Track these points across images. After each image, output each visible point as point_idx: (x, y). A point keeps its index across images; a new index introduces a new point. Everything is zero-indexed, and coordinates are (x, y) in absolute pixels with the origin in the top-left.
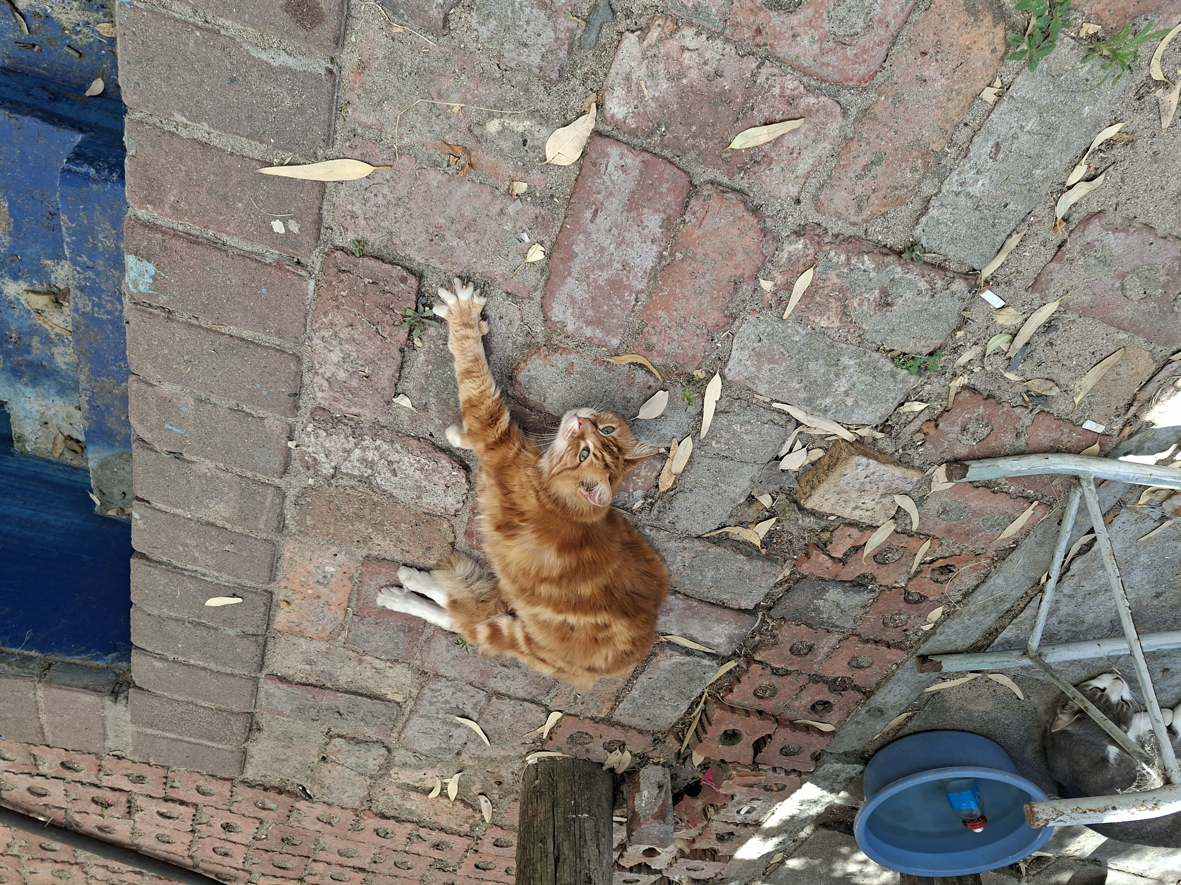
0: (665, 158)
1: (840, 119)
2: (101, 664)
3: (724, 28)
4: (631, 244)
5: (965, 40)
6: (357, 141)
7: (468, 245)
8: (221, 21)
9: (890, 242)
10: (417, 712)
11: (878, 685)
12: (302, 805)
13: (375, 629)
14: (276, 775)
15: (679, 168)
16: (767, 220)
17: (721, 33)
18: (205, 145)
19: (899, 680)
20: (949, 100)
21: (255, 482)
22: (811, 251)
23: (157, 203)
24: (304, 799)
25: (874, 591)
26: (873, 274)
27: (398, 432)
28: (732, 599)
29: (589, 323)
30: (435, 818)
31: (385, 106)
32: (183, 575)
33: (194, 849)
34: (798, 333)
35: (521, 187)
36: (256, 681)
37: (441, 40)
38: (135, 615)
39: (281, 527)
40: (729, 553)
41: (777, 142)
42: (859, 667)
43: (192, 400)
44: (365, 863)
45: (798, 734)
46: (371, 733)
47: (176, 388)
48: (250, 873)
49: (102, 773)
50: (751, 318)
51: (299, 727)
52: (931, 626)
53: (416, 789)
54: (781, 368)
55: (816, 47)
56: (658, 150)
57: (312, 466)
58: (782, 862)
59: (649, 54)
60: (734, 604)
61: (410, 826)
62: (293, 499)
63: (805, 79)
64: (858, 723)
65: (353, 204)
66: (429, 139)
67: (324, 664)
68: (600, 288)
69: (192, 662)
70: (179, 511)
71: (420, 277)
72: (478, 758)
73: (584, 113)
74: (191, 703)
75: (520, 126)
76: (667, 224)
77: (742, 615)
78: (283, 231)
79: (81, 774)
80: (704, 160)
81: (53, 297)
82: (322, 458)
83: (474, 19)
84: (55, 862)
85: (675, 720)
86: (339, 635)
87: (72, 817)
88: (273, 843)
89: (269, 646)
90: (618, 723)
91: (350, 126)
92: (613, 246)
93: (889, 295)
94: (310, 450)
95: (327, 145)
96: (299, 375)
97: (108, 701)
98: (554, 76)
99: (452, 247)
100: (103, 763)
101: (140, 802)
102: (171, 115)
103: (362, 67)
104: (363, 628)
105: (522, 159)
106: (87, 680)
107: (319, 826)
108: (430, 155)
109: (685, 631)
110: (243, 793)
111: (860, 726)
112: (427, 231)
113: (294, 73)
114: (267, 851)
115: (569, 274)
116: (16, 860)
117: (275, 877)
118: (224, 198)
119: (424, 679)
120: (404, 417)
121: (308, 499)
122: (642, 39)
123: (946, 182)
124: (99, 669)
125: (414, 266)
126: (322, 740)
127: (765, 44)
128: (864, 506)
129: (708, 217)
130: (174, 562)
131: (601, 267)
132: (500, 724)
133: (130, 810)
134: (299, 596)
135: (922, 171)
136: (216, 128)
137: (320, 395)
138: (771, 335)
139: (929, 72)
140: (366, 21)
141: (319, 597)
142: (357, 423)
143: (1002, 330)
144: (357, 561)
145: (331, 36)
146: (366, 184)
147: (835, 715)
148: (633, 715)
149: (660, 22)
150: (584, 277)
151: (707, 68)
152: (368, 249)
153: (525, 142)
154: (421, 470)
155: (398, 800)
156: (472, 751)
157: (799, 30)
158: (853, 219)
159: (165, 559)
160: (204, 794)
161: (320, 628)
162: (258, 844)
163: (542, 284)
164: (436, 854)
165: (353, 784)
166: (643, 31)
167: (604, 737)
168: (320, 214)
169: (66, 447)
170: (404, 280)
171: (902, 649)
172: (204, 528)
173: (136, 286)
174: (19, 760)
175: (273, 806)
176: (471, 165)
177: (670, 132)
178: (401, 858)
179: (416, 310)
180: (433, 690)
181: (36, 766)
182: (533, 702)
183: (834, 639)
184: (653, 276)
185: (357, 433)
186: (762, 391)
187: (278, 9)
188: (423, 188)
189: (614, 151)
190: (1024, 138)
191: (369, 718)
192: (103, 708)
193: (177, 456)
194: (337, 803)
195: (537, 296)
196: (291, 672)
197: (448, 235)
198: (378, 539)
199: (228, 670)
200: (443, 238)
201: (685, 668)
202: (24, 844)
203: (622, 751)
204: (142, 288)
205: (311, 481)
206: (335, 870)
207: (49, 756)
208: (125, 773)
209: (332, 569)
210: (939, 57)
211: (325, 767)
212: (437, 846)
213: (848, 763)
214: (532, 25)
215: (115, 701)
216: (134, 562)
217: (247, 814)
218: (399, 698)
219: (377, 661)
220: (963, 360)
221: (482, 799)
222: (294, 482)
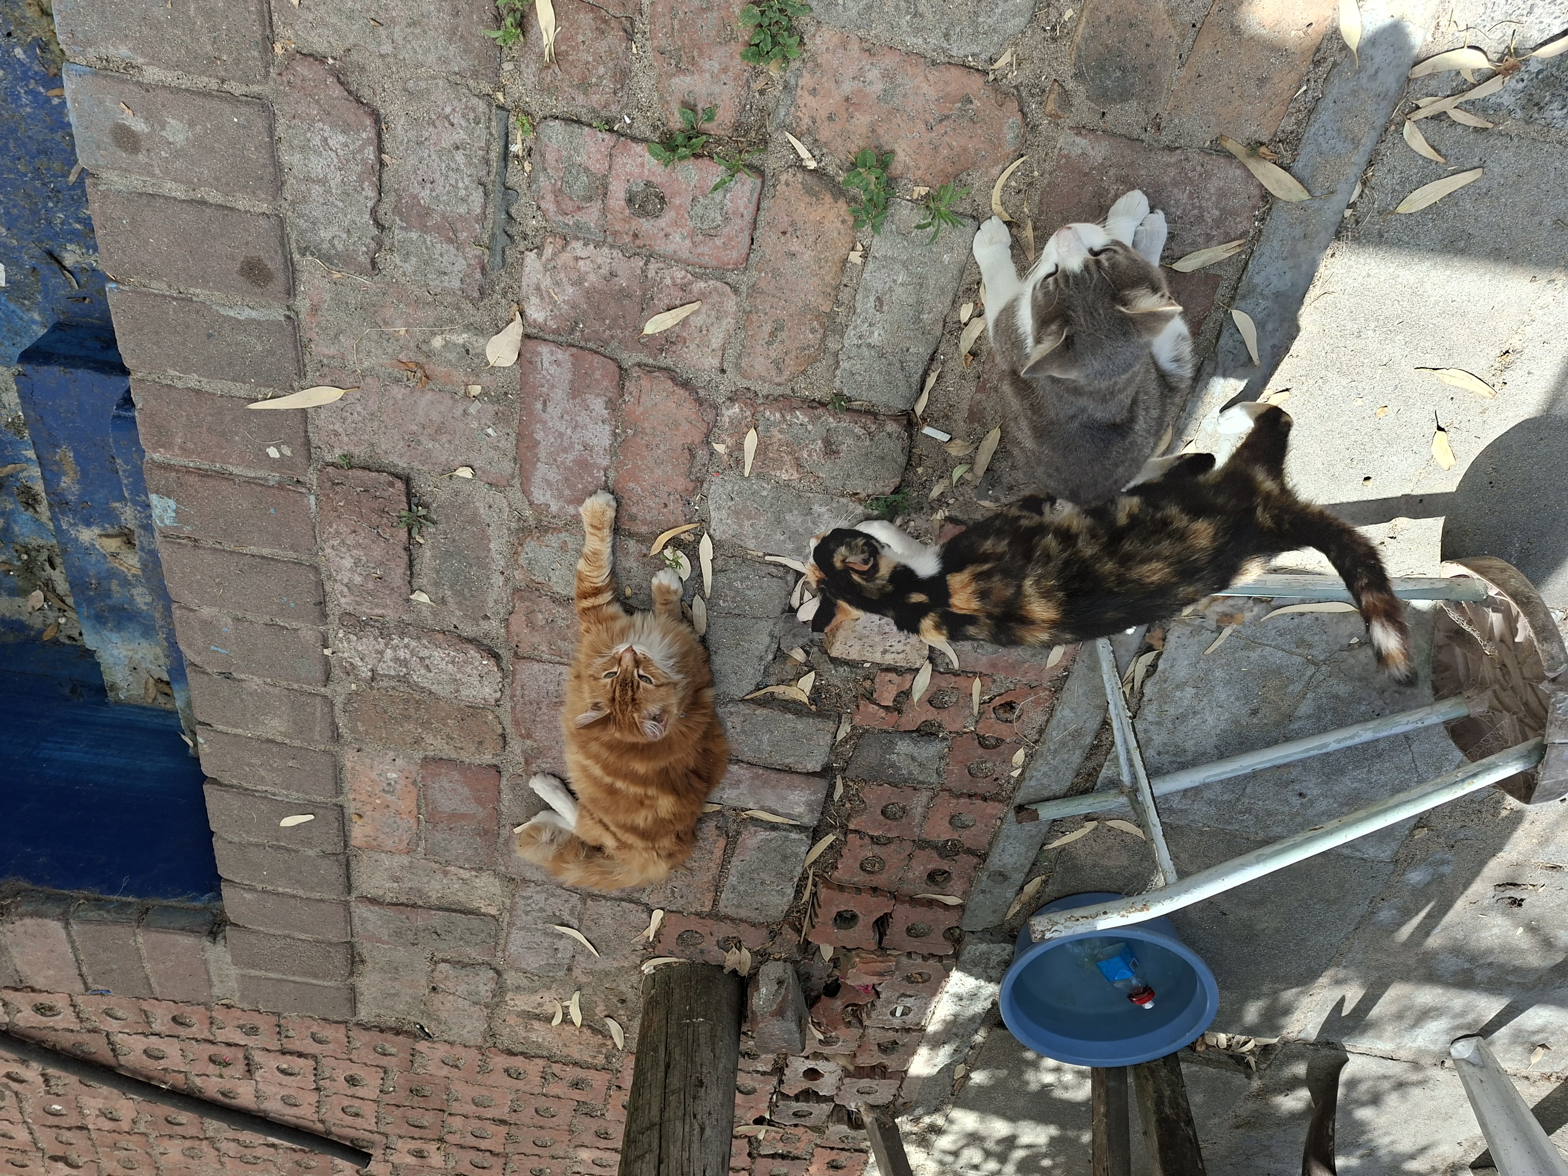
0: (591, 350)
1: (733, 296)
2: (198, 904)
3: (606, 237)
4: (585, 427)
5: (815, 216)
6: (326, 370)
7: (442, 446)
8: (192, 290)
9: (817, 396)
10: (514, 924)
11: (990, 844)
12: (422, 1046)
13: (450, 835)
14: (391, 1014)
15: (605, 356)
16: (700, 391)
17: (604, 242)
18: (198, 392)
19: (1008, 837)
20: (820, 268)
21: (302, 693)
22: (748, 413)
23: (167, 446)
24: (424, 1039)
25: (946, 739)
26: (810, 427)
27: (423, 628)
28: (796, 762)
29: (570, 502)
30: (565, 1051)
31: (342, 338)
32: (254, 796)
33: (324, 1110)
34: (764, 488)
35: (476, 390)
36: (346, 905)
37: (376, 278)
38: (217, 844)
39: (336, 737)
40: (776, 714)
41: (684, 322)
42: (965, 827)
43: (230, 620)
44: (502, 1112)
45: (920, 909)
46: (475, 954)
47: (215, 610)
48: (386, 1136)
49: (214, 1027)
50: (717, 480)
51: (401, 954)
52: (1019, 771)
53: (537, 1017)
54: (761, 523)
55: (688, 242)
56: (583, 344)
57: (351, 671)
58: (967, 1077)
59: (549, 266)
60: (800, 768)
61: (541, 1062)
62: (341, 706)
63: (690, 268)
64: (983, 892)
65: (334, 424)
66: (385, 360)
67: (410, 880)
68: (570, 469)
69: (280, 890)
70: (239, 731)
71: (407, 481)
72: (591, 973)
73: (512, 320)
74: (289, 936)
75: (461, 338)
76: (612, 405)
77: (812, 779)
78: (278, 456)
79: (194, 1029)
80: (627, 346)
81: (125, 538)
82: (357, 662)
83: (397, 259)
84: (184, 1137)
85: (786, 908)
86: (418, 846)
87: (193, 1082)
88: (401, 1096)
89: (353, 864)
90: (726, 917)
91: (316, 359)
92: (569, 431)
93: (832, 444)
94: (346, 655)
95: (300, 376)
96: (320, 584)
97: (206, 943)
98: (476, 295)
99: (429, 450)
100: (214, 1014)
101: (258, 1057)
102: (166, 371)
103: (315, 310)
104: (439, 836)
105: (469, 366)
106: (184, 922)
107: (445, 1071)
108: (389, 374)
109: (762, 803)
110: (361, 1038)
111: (988, 896)
112: (403, 439)
113: (259, 323)
114: (398, 1106)
115: (538, 460)
116: (144, 1139)
117: (413, 1138)
118: (223, 434)
119: (513, 886)
120: (426, 612)
121: (355, 705)
122: (540, 255)
123: (846, 337)
124: (196, 910)
125: (399, 470)
126: (427, 967)
127: (645, 246)
128: (892, 649)
129: (643, 396)
130: (245, 785)
131: (565, 450)
132: (603, 930)
133: (250, 1069)
134: (369, 807)
135: (821, 331)
136: (204, 376)
137: (343, 600)
138: (739, 493)
139: (795, 246)
140: (310, 272)
141: (388, 806)
142: (383, 624)
143: (961, 461)
144: (416, 763)
145: (282, 289)
146: (341, 405)
147: (957, 885)
148: (739, 906)
149: (550, 240)
150: (552, 461)
151: (602, 271)
152: (355, 461)
153: (467, 352)
154: (453, 662)
155: (522, 1033)
156: (584, 965)
157: (668, 230)
158: (777, 380)
159: (235, 782)
160: (320, 1042)
161: (397, 840)
162: (386, 1098)
163: (517, 472)
164: (577, 1095)
165: (470, 1017)
166: (539, 249)
167: (715, 934)
168: (307, 437)
169: (158, 691)
170: (391, 484)
171: (1000, 801)
172: (264, 746)
173: (162, 521)
174: (131, 1018)
175: (393, 1050)
176: (427, 377)
177: (588, 328)
178: (542, 1103)
179: (410, 510)
180: (524, 898)
181: (149, 1023)
182: (631, 901)
183: (923, 797)
184: (613, 452)
185: (384, 633)
186: (752, 546)
187: (235, 275)
188: (391, 402)
189: (545, 350)
190: (899, 290)
191: (467, 935)
192: (203, 950)
193: (228, 676)
194: (458, 1041)
195: (516, 482)
196: (381, 893)
197: (424, 439)
198: (429, 739)
199: (317, 896)
200: (419, 443)
201: (773, 845)
202: (150, 1119)
203: (739, 949)
204: (167, 522)
205: (354, 687)
206: (474, 1124)
207: (159, 1011)
208: (236, 1023)
209: (394, 775)
210: (798, 233)
211: (438, 998)
212: (576, 1085)
213: (993, 942)
214: (445, 257)
215: (214, 941)
216: (207, 788)
217: (369, 1063)
218: (493, 911)
219: (461, 871)
220: (935, 492)
221: (609, 1021)
222: (338, 689)
